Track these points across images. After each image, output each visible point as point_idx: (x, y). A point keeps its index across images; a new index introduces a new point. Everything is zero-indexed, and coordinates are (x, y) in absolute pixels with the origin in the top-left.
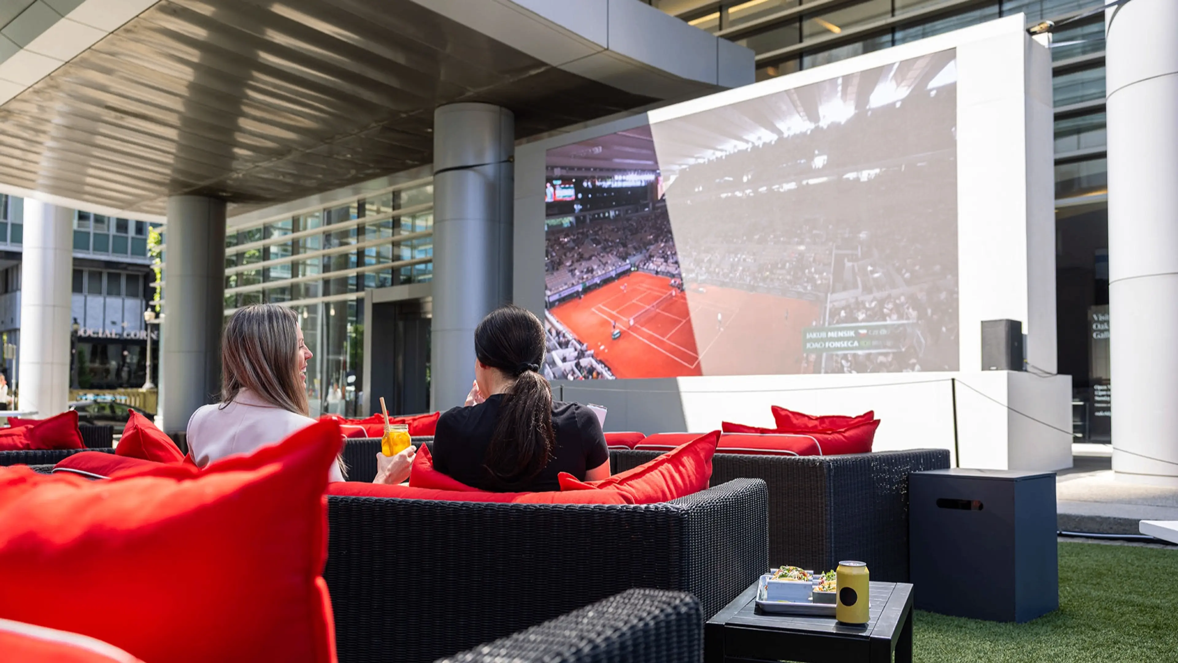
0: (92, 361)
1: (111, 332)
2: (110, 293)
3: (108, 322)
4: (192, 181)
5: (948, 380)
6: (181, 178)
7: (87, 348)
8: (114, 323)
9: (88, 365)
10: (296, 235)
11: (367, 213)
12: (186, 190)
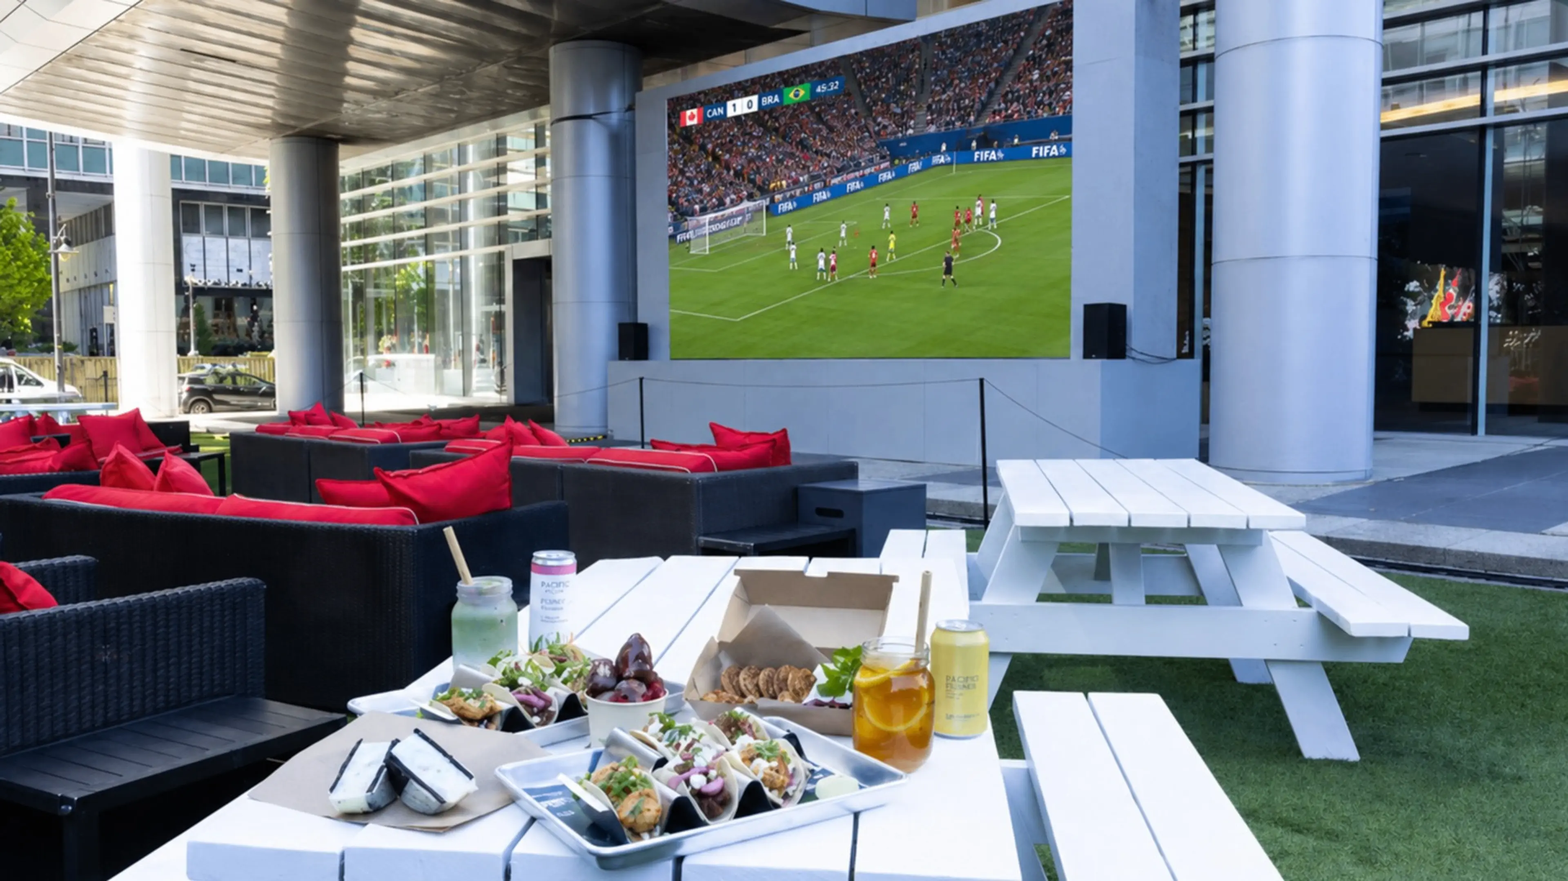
0: (216, 316)
1: (237, 281)
2: (234, 233)
3: (233, 270)
4: (292, 123)
5: (975, 380)
6: (281, 121)
7: (207, 303)
8: (240, 271)
9: (210, 321)
10: (428, 176)
11: (509, 152)
12: (290, 132)
